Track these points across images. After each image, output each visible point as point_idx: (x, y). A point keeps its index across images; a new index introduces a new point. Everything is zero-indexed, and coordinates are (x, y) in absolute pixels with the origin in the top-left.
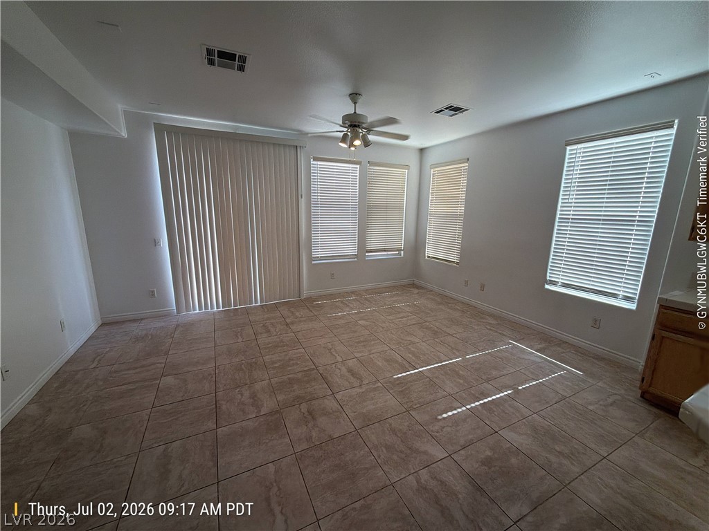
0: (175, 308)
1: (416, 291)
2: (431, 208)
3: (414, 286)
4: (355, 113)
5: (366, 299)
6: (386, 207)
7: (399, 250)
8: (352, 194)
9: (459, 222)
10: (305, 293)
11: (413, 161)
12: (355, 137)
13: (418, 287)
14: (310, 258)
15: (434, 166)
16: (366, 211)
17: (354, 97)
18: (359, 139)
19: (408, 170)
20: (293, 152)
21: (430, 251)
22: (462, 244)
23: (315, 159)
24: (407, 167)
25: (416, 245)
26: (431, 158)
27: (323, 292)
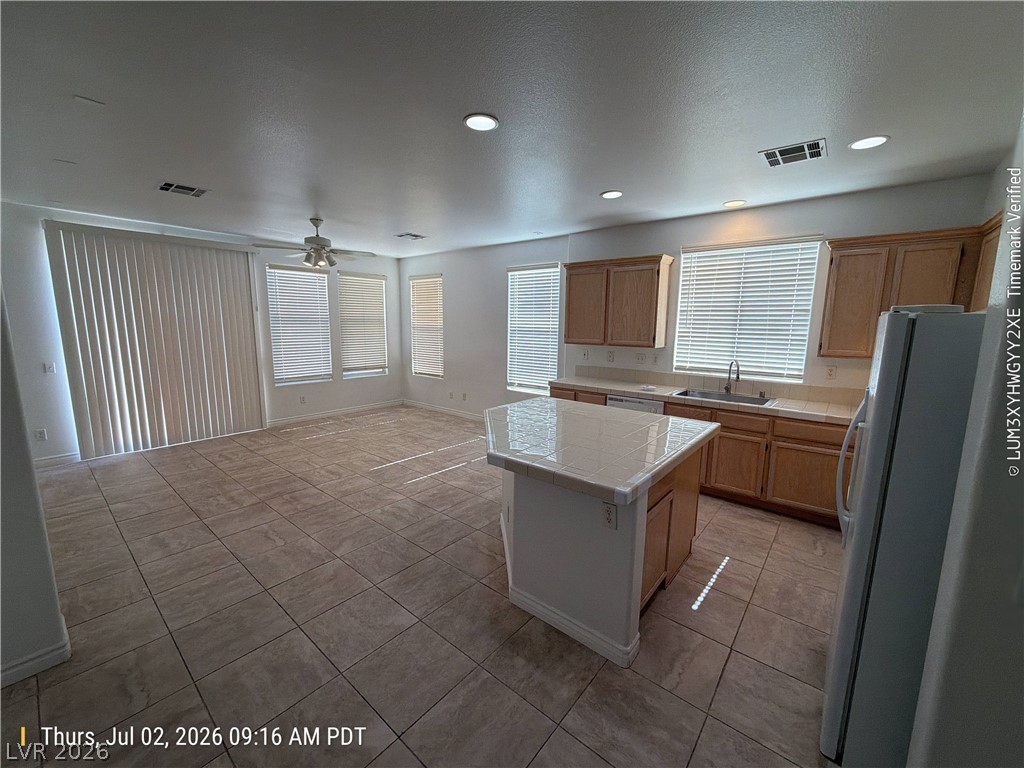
0: (78, 452)
1: (404, 410)
2: (414, 321)
3: (403, 405)
4: (317, 235)
5: (346, 422)
6: (364, 321)
7: (383, 367)
8: (321, 304)
9: (440, 334)
10: (268, 422)
11: (390, 271)
12: (320, 258)
13: (407, 407)
14: (272, 381)
15: (412, 278)
16: (339, 326)
17: (316, 221)
18: (322, 260)
19: (386, 280)
20: (242, 259)
21: (417, 367)
22: (444, 357)
23: (271, 267)
24: (384, 277)
25: (403, 362)
26: (410, 269)
27: (294, 419)
